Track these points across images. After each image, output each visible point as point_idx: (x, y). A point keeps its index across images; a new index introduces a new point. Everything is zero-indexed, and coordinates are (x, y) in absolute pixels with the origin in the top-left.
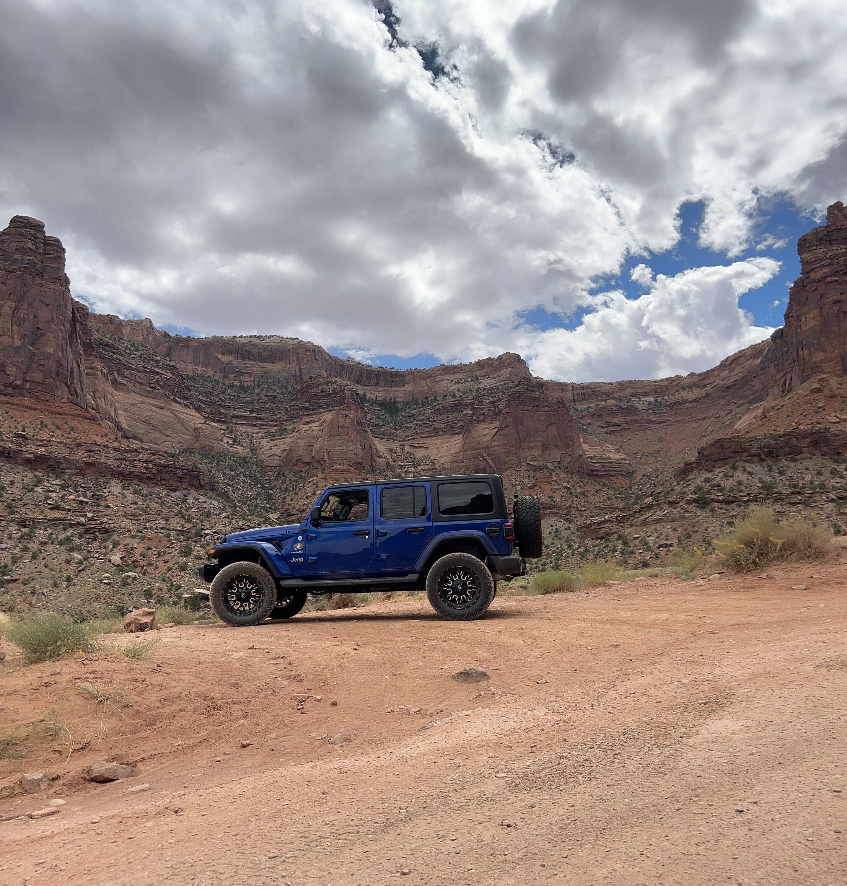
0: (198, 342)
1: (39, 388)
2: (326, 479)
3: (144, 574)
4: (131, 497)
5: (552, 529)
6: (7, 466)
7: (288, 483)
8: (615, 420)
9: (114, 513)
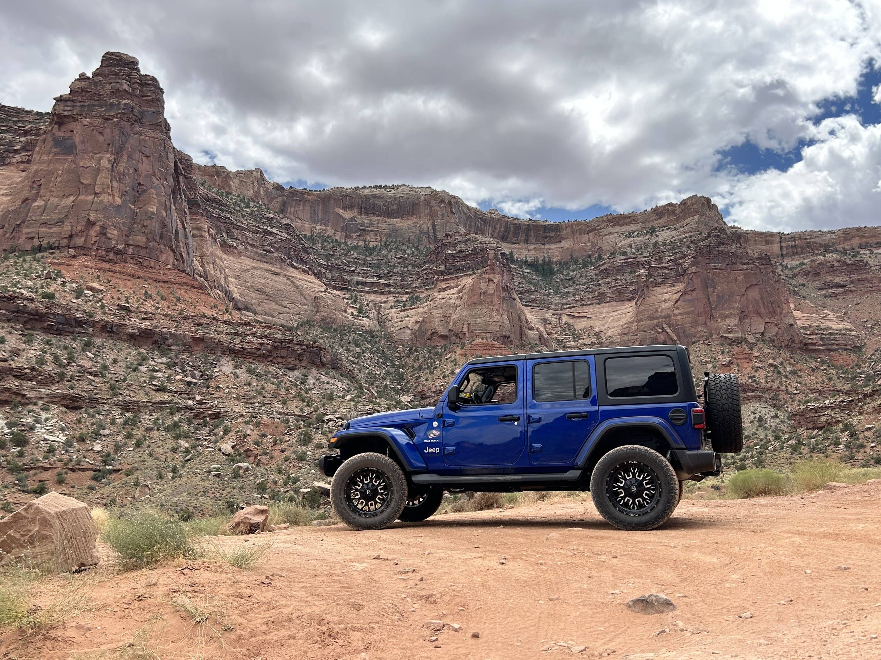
0: (315, 195)
1: (142, 252)
2: (466, 355)
3: (258, 465)
4: (244, 377)
5: (755, 418)
6: (110, 343)
7: (421, 360)
8: (838, 280)
9: (225, 395)
